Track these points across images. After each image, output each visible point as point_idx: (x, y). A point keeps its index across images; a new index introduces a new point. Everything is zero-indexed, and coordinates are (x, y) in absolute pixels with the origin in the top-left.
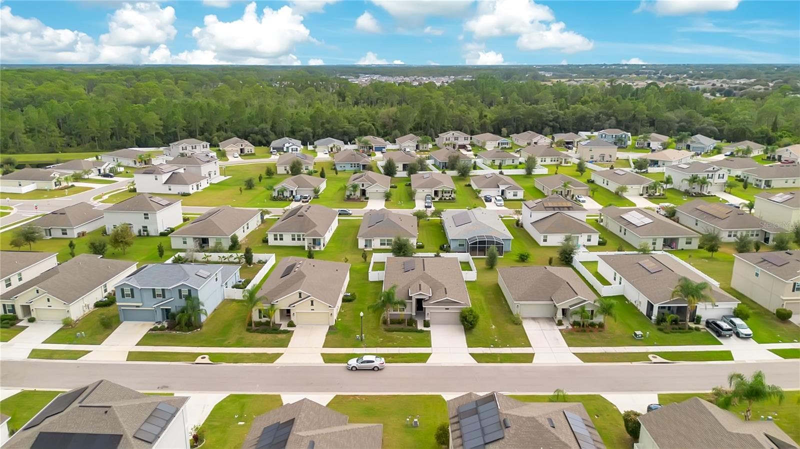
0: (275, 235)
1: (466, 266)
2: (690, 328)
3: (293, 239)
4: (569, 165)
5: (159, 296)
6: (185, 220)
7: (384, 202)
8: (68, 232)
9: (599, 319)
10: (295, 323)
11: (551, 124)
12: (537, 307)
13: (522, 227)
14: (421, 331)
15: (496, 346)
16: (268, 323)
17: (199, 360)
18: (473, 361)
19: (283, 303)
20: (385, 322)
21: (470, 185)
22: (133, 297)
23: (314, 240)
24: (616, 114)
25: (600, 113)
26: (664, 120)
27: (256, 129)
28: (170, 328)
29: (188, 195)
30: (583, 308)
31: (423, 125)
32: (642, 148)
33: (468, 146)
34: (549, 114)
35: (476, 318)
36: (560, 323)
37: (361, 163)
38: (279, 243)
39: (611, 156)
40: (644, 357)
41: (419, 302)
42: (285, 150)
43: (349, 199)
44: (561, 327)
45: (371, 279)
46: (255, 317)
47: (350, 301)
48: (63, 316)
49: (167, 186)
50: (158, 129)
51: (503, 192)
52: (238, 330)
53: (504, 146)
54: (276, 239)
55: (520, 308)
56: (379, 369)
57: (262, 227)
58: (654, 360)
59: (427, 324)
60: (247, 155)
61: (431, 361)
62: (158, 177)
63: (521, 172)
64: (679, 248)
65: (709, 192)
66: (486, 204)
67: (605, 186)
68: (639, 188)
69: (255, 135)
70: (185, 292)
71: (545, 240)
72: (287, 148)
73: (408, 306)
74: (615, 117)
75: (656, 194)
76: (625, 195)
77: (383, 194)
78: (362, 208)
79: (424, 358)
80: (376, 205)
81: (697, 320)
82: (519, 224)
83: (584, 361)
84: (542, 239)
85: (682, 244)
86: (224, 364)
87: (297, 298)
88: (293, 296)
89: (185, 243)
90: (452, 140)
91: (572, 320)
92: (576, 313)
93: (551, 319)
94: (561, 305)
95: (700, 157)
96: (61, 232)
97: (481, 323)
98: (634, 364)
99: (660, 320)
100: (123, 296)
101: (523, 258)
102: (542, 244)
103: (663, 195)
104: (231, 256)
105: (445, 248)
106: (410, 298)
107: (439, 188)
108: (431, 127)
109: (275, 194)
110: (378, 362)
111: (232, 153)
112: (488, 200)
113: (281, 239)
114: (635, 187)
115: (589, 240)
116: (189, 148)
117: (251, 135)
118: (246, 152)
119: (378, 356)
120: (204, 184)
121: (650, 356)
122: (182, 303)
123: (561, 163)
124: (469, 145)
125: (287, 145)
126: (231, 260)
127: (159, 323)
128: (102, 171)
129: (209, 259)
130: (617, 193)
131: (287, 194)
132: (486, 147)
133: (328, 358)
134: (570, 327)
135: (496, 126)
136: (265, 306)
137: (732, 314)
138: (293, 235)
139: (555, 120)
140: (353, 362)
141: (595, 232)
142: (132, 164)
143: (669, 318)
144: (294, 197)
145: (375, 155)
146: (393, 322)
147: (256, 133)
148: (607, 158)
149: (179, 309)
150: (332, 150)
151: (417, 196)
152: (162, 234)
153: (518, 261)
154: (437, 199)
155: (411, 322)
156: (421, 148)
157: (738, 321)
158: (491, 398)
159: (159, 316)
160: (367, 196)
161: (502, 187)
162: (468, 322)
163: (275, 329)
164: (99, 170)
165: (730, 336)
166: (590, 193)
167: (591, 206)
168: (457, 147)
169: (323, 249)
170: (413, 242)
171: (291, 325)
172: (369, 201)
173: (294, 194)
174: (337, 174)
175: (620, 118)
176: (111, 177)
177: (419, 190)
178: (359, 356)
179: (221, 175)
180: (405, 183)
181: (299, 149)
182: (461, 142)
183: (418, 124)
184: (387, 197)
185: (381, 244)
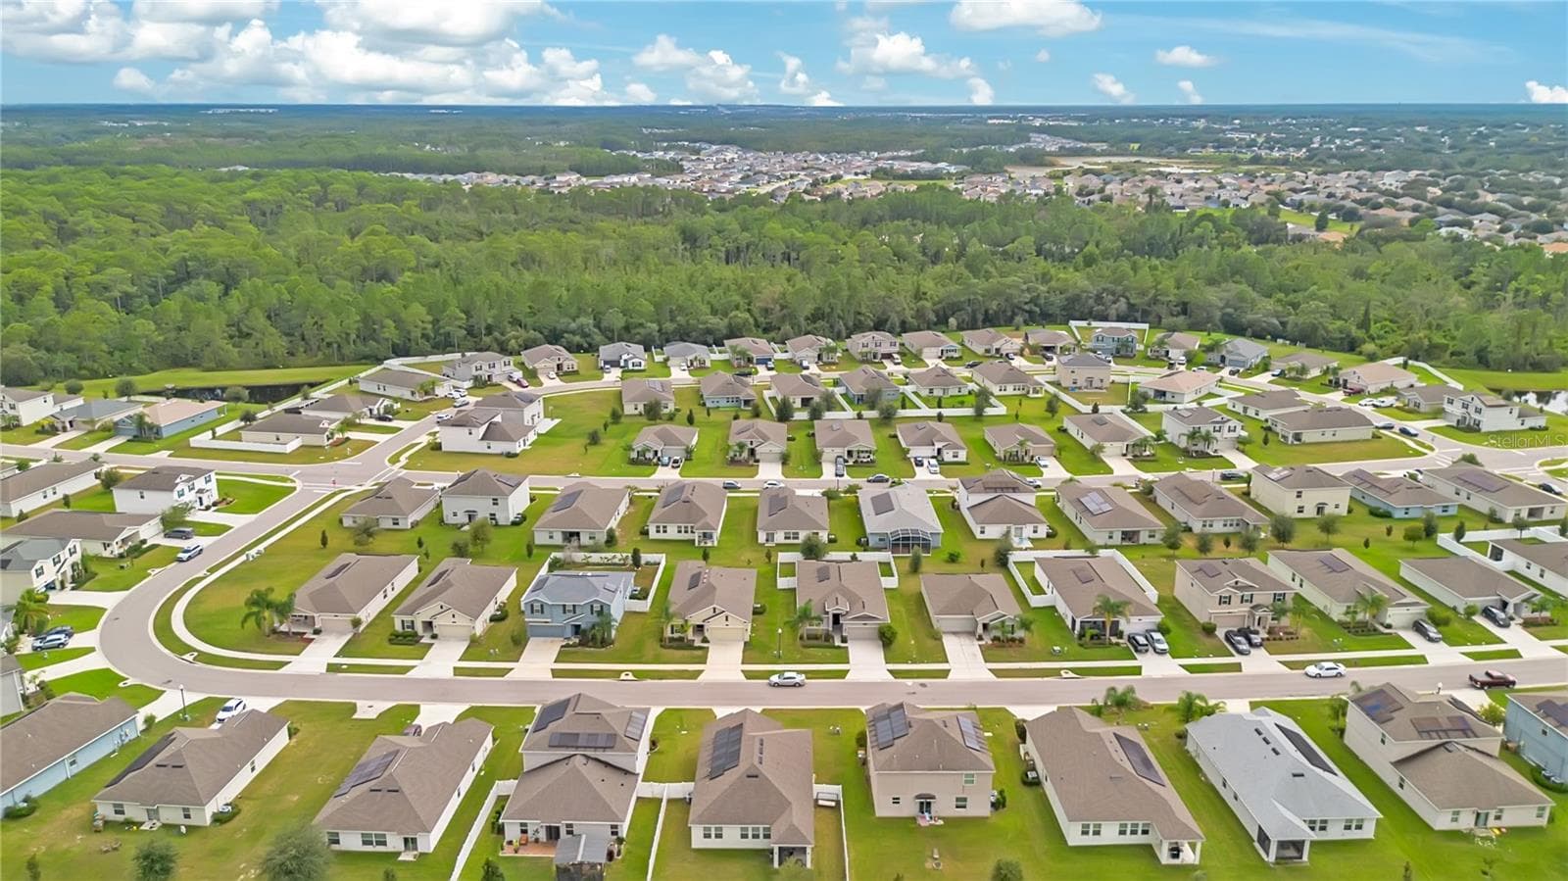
0: (658, 527)
1: (886, 569)
2: (1111, 644)
3: (680, 532)
4: (1039, 395)
5: (569, 611)
6: (532, 500)
7: (779, 467)
8: (400, 521)
9: (1020, 634)
10: (709, 638)
11: (1027, 307)
12: (958, 621)
13: (958, 508)
14: (839, 647)
15: (914, 662)
16: (681, 639)
17: (623, 677)
18: (890, 677)
19: (696, 618)
20: (801, 638)
21: (895, 436)
22: (542, 612)
23: (704, 534)
24: (1128, 294)
25: (1104, 290)
26: (1201, 304)
27: (573, 325)
28: (581, 644)
29: (515, 455)
30: (1003, 622)
31: (827, 310)
32: (1157, 358)
33: (896, 356)
34: (1023, 291)
35: (894, 634)
36: (980, 638)
37: (742, 397)
38: (662, 536)
39: (1102, 381)
40: (1056, 673)
41: (836, 618)
42: (622, 364)
43: (733, 462)
44: (981, 643)
45: (780, 586)
46: (668, 633)
47: (761, 613)
48: (467, 633)
49: (485, 443)
50: (425, 329)
51: (939, 451)
52: (651, 646)
53: (950, 354)
54: (658, 531)
55: (940, 621)
56: (800, 685)
57: (632, 510)
58: (1065, 676)
59: (844, 640)
60: (567, 374)
61: (849, 677)
62: (474, 431)
63: (969, 411)
64: (1141, 542)
65: (1216, 451)
66: (917, 469)
67: (1078, 438)
68: (1121, 446)
69: (571, 335)
70: (597, 608)
71: (982, 532)
72: (625, 361)
73: (825, 621)
74: (1127, 298)
75: (1144, 454)
76: (1102, 455)
77: (778, 456)
78: (752, 477)
79: (843, 674)
80: (770, 473)
81: (1120, 635)
82: (954, 506)
83: (998, 677)
84: (979, 530)
85: (1144, 538)
86: (649, 681)
87: (712, 614)
88: (708, 611)
89: (551, 537)
90: (872, 346)
91: (992, 636)
92: (996, 628)
93: (972, 633)
94: (981, 620)
95: (1236, 377)
96: (391, 522)
97: (900, 638)
98: (1046, 679)
99: (1081, 636)
100: (532, 612)
101: (953, 559)
102: (979, 536)
103: (1153, 455)
104: (614, 557)
105: (863, 544)
106: (827, 613)
107: (854, 447)
108: (839, 317)
109: (634, 455)
110: (800, 678)
111: (546, 371)
112: (920, 464)
113: (665, 532)
114: (1116, 444)
115: (1035, 532)
116: (485, 367)
117: (566, 335)
118: (565, 369)
119: (799, 672)
120: (532, 437)
121: (1062, 672)
122: (595, 619)
123: (1028, 392)
124: (898, 353)
125: (625, 357)
126: (616, 561)
127: (568, 639)
128: (375, 412)
129: (590, 560)
130: (1092, 453)
131: (650, 455)
132: (923, 357)
133: (749, 675)
134: (990, 642)
135: (941, 313)
136: (677, 622)
137: (1155, 628)
138: (679, 527)
139: (1034, 301)
140: (775, 679)
141: (1043, 522)
142: (407, 395)
143: (1089, 632)
144: (659, 459)
145: (757, 372)
146: (809, 638)
147: (573, 333)
148: (1096, 383)
149: (590, 625)
150: (692, 364)
151: (824, 457)
152: (514, 524)
153: (947, 562)
154: (851, 463)
155: (828, 637)
156: (825, 359)
157: (1157, 636)
158: (901, 706)
159: (569, 631)
160: (758, 457)
161: (938, 445)
162: (886, 638)
163: (690, 646)
164: (371, 410)
165: (1147, 651)
166: (1055, 452)
167: (1054, 471)
168: (880, 356)
169: (716, 544)
170: (824, 536)
171: (705, 640)
172: (761, 464)
173: (659, 454)
174: (709, 414)
175: (1132, 301)
176: (390, 420)
177: (827, 450)
178: (781, 673)
179: (545, 417)
180: (806, 432)
181: (643, 363)
182: (885, 349)
183: (819, 309)
184: (785, 459)
185: (786, 538)
